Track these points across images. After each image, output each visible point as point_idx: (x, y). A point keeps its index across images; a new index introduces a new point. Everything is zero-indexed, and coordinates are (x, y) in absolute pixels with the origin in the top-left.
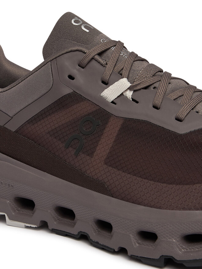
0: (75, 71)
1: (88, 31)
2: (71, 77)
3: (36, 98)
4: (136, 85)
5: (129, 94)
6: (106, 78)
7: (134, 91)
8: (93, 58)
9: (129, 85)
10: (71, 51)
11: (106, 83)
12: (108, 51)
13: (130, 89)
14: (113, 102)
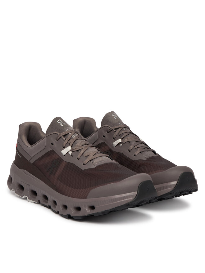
0: (54, 142)
1: (62, 126)
2: (52, 144)
3: (40, 151)
4: (73, 150)
5: (70, 153)
6: (64, 146)
7: (73, 152)
8: (61, 137)
9: (71, 149)
10: (54, 134)
11: (64, 148)
12: (68, 135)
13: (71, 150)
14: (64, 155)
